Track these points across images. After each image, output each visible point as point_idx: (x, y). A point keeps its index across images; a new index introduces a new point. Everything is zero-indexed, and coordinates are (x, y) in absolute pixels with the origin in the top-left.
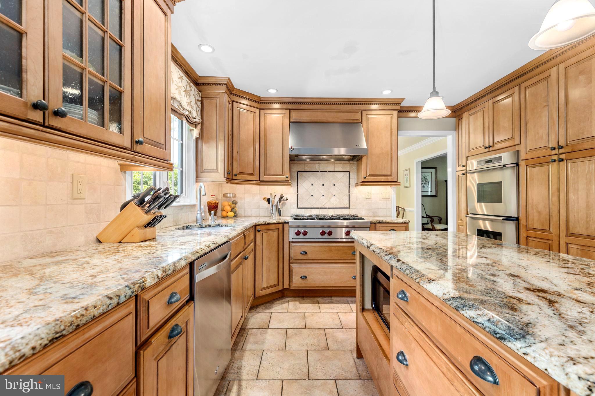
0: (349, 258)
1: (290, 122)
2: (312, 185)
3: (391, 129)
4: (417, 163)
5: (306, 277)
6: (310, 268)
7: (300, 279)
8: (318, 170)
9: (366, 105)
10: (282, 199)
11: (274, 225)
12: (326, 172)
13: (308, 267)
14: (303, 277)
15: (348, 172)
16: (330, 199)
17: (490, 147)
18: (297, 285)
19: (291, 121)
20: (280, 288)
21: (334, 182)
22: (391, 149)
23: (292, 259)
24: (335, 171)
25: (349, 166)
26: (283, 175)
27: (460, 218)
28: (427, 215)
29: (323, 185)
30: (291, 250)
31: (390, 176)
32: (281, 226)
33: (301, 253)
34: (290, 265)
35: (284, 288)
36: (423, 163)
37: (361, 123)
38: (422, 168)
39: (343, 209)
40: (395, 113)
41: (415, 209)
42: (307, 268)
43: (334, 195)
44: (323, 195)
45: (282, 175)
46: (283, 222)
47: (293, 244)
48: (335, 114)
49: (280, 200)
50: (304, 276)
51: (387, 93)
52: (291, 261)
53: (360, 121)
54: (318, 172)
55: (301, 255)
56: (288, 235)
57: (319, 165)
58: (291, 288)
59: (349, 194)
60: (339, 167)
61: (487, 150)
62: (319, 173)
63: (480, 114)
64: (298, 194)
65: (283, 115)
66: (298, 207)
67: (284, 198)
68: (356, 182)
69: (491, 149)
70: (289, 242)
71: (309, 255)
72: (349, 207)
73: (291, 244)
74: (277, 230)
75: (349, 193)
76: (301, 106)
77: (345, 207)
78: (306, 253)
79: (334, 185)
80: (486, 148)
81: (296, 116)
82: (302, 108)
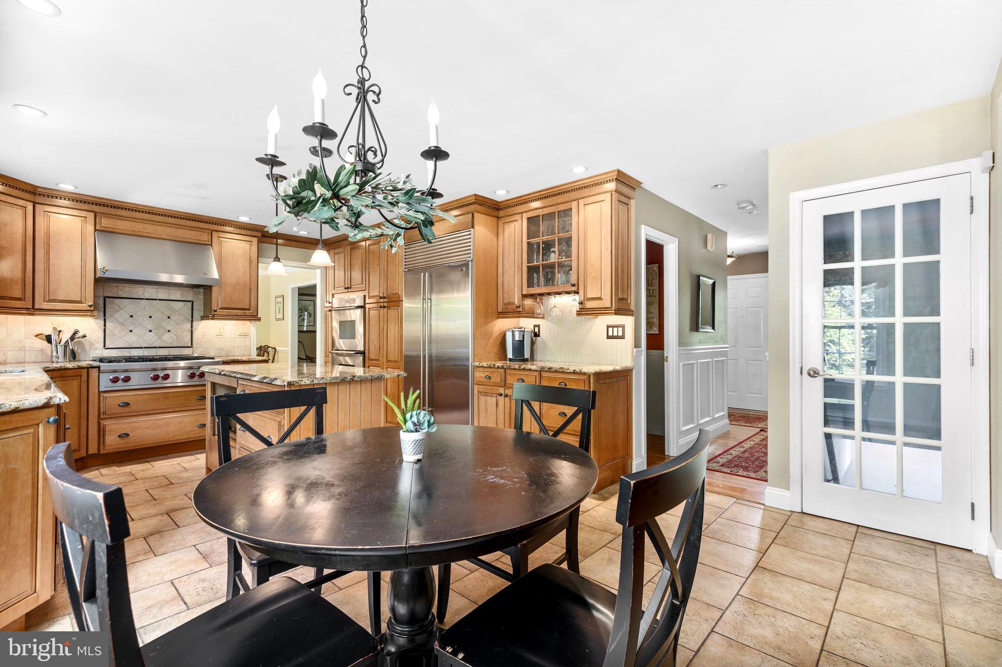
0: (194, 405)
1: (95, 230)
2: (131, 316)
3: (250, 258)
4: (293, 289)
5: (128, 435)
6: (134, 422)
7: (118, 439)
8: (142, 297)
9: (218, 225)
10: (77, 336)
11: (73, 371)
12: (156, 300)
13: (131, 422)
14: (122, 435)
15: (190, 301)
16: (162, 335)
17: (348, 288)
18: (112, 447)
19: (97, 228)
20: (83, 454)
21: (168, 313)
22: (250, 280)
23: (104, 413)
24: (171, 299)
25: (192, 295)
26: (82, 303)
27: (327, 355)
28: (306, 356)
29: (150, 317)
30: (102, 403)
31: (249, 309)
32: (84, 372)
33: (119, 405)
34: (99, 423)
35: (89, 453)
36: (300, 289)
37: (211, 245)
39: (182, 349)
40: (255, 240)
41: (288, 349)
42: (130, 422)
43: (169, 331)
44: (150, 331)
45: (80, 302)
46: (89, 366)
47: (106, 395)
48: (173, 230)
49: (72, 338)
50: (123, 434)
51: (244, 219)
52: (102, 417)
53: (210, 243)
54: (143, 299)
55: (119, 408)
56: (97, 384)
57: (144, 291)
58: (102, 452)
59: (192, 330)
60: (176, 294)
61: (346, 290)
63: (342, 255)
64: (105, 330)
65: (82, 219)
66: (105, 346)
67: (80, 334)
68: (202, 315)
69: (349, 290)
70: (99, 392)
71: (133, 407)
72: (192, 345)
73: (102, 394)
74: (79, 378)
75: (192, 327)
76: (115, 212)
77: (186, 345)
78: (128, 404)
79: (169, 317)
80: (345, 288)
81: (105, 222)
82: (117, 213)
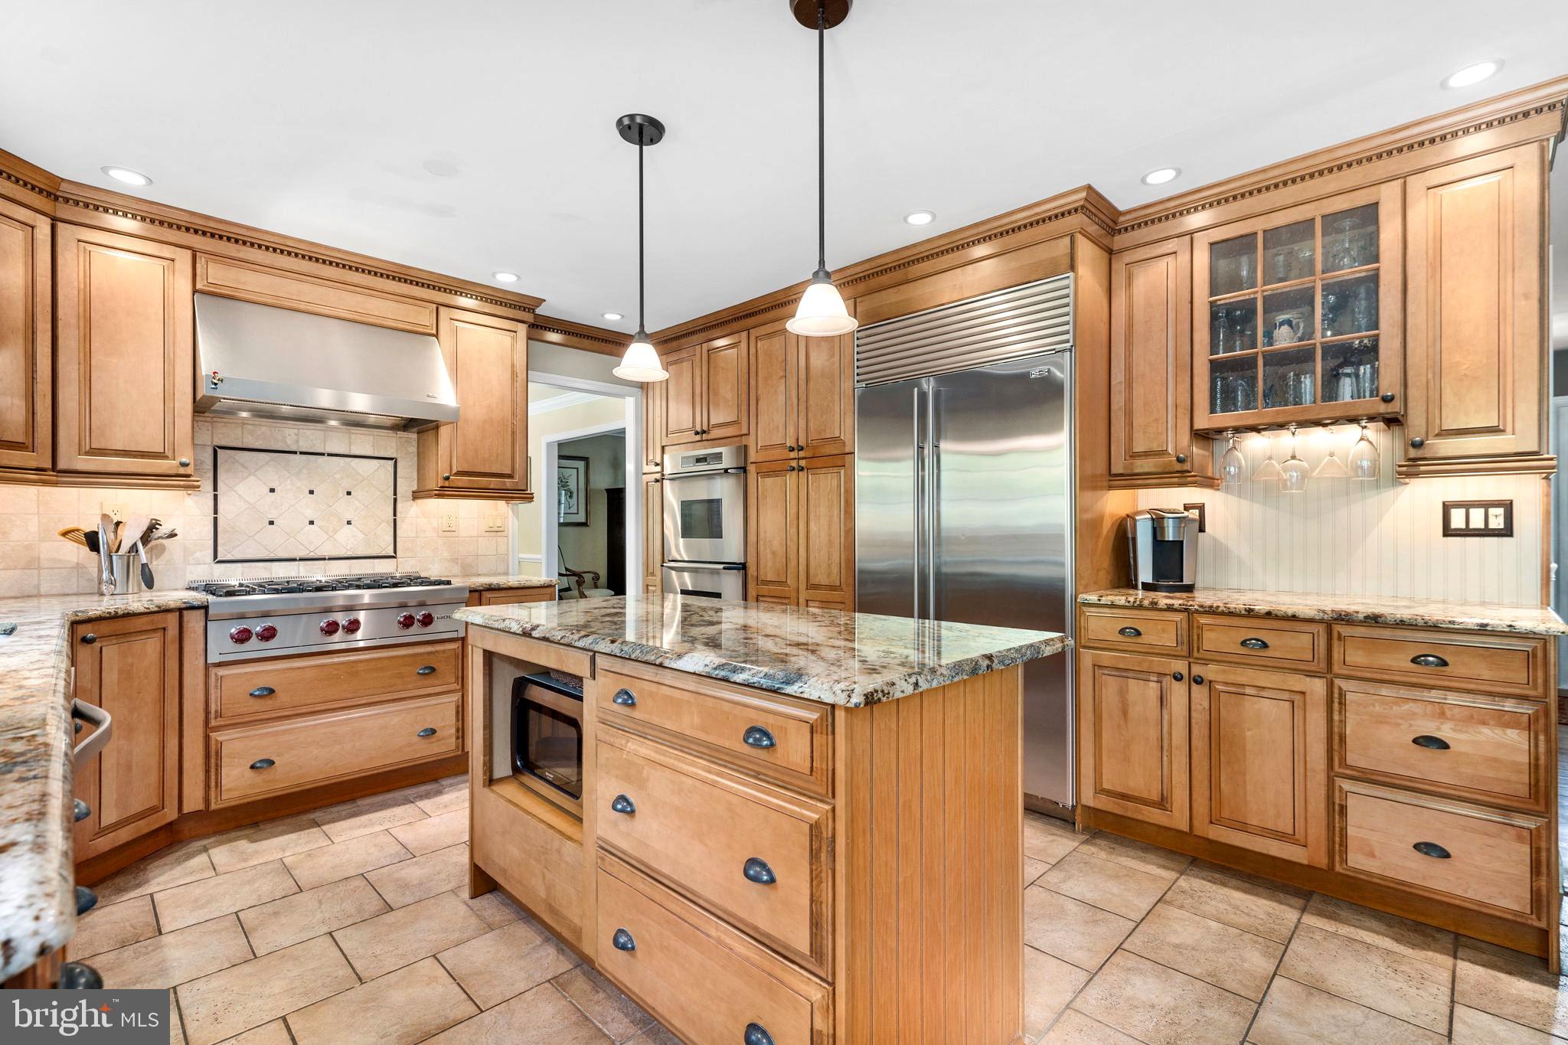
0: (410, 686)
1: (195, 291)
2: (272, 490)
3: (513, 366)
4: (549, 445)
5: (271, 763)
6: (285, 732)
7: (249, 773)
8: (294, 449)
9: (450, 293)
10: (156, 534)
11: (145, 619)
12: (323, 454)
13: (277, 731)
14: (258, 765)
15: (392, 459)
16: (335, 531)
17: (704, 432)
18: (236, 794)
19: (199, 286)
20: (171, 814)
21: (347, 485)
22: (513, 414)
23: (219, 715)
24: (351, 453)
25: (394, 444)
26: (166, 458)
27: (650, 570)
28: (567, 569)
29: (311, 492)
30: (212, 691)
31: (510, 476)
32: (172, 620)
33: (251, 695)
34: (207, 739)
35: (186, 810)
36: (561, 445)
37: (437, 336)
38: (561, 457)
39: (376, 560)
40: (522, 329)
41: (542, 556)
42: (276, 734)
43: (349, 523)
44: (312, 523)
45: (160, 456)
46: (184, 606)
47: (222, 672)
48: (360, 298)
49: (146, 538)
50: (261, 761)
51: (506, 280)
52: (213, 723)
53: (434, 332)
54: (295, 453)
55: (252, 701)
56: (202, 646)
57: (297, 435)
58: (213, 807)
59: (395, 520)
60: (363, 442)
61: (698, 438)
62: (298, 456)
63: (686, 365)
64: (215, 519)
65: (166, 263)
66: (215, 556)
67: (164, 530)
68: (415, 488)
69: (705, 436)
70: (207, 666)
71: (282, 697)
72: (395, 552)
73: (213, 671)
74: (159, 634)
75: (395, 515)
76: (238, 251)
77: (383, 553)
78: (272, 691)
79: (349, 493)
80: (697, 433)
81: (216, 274)
82: (241, 255)
